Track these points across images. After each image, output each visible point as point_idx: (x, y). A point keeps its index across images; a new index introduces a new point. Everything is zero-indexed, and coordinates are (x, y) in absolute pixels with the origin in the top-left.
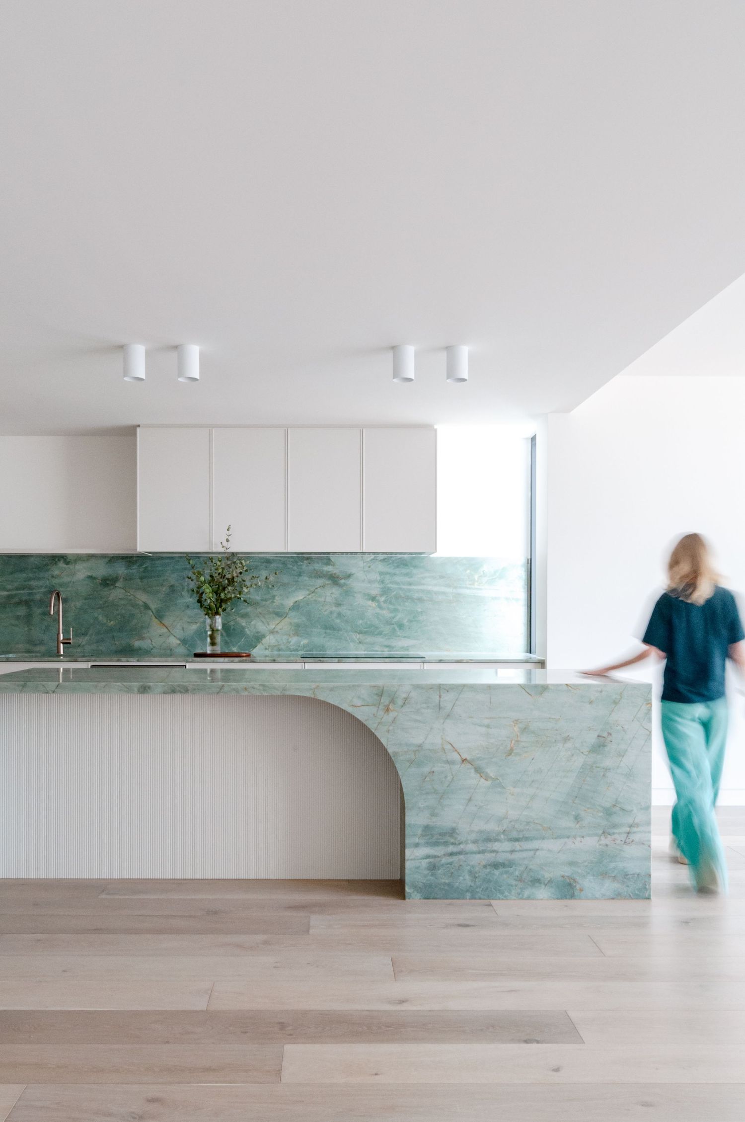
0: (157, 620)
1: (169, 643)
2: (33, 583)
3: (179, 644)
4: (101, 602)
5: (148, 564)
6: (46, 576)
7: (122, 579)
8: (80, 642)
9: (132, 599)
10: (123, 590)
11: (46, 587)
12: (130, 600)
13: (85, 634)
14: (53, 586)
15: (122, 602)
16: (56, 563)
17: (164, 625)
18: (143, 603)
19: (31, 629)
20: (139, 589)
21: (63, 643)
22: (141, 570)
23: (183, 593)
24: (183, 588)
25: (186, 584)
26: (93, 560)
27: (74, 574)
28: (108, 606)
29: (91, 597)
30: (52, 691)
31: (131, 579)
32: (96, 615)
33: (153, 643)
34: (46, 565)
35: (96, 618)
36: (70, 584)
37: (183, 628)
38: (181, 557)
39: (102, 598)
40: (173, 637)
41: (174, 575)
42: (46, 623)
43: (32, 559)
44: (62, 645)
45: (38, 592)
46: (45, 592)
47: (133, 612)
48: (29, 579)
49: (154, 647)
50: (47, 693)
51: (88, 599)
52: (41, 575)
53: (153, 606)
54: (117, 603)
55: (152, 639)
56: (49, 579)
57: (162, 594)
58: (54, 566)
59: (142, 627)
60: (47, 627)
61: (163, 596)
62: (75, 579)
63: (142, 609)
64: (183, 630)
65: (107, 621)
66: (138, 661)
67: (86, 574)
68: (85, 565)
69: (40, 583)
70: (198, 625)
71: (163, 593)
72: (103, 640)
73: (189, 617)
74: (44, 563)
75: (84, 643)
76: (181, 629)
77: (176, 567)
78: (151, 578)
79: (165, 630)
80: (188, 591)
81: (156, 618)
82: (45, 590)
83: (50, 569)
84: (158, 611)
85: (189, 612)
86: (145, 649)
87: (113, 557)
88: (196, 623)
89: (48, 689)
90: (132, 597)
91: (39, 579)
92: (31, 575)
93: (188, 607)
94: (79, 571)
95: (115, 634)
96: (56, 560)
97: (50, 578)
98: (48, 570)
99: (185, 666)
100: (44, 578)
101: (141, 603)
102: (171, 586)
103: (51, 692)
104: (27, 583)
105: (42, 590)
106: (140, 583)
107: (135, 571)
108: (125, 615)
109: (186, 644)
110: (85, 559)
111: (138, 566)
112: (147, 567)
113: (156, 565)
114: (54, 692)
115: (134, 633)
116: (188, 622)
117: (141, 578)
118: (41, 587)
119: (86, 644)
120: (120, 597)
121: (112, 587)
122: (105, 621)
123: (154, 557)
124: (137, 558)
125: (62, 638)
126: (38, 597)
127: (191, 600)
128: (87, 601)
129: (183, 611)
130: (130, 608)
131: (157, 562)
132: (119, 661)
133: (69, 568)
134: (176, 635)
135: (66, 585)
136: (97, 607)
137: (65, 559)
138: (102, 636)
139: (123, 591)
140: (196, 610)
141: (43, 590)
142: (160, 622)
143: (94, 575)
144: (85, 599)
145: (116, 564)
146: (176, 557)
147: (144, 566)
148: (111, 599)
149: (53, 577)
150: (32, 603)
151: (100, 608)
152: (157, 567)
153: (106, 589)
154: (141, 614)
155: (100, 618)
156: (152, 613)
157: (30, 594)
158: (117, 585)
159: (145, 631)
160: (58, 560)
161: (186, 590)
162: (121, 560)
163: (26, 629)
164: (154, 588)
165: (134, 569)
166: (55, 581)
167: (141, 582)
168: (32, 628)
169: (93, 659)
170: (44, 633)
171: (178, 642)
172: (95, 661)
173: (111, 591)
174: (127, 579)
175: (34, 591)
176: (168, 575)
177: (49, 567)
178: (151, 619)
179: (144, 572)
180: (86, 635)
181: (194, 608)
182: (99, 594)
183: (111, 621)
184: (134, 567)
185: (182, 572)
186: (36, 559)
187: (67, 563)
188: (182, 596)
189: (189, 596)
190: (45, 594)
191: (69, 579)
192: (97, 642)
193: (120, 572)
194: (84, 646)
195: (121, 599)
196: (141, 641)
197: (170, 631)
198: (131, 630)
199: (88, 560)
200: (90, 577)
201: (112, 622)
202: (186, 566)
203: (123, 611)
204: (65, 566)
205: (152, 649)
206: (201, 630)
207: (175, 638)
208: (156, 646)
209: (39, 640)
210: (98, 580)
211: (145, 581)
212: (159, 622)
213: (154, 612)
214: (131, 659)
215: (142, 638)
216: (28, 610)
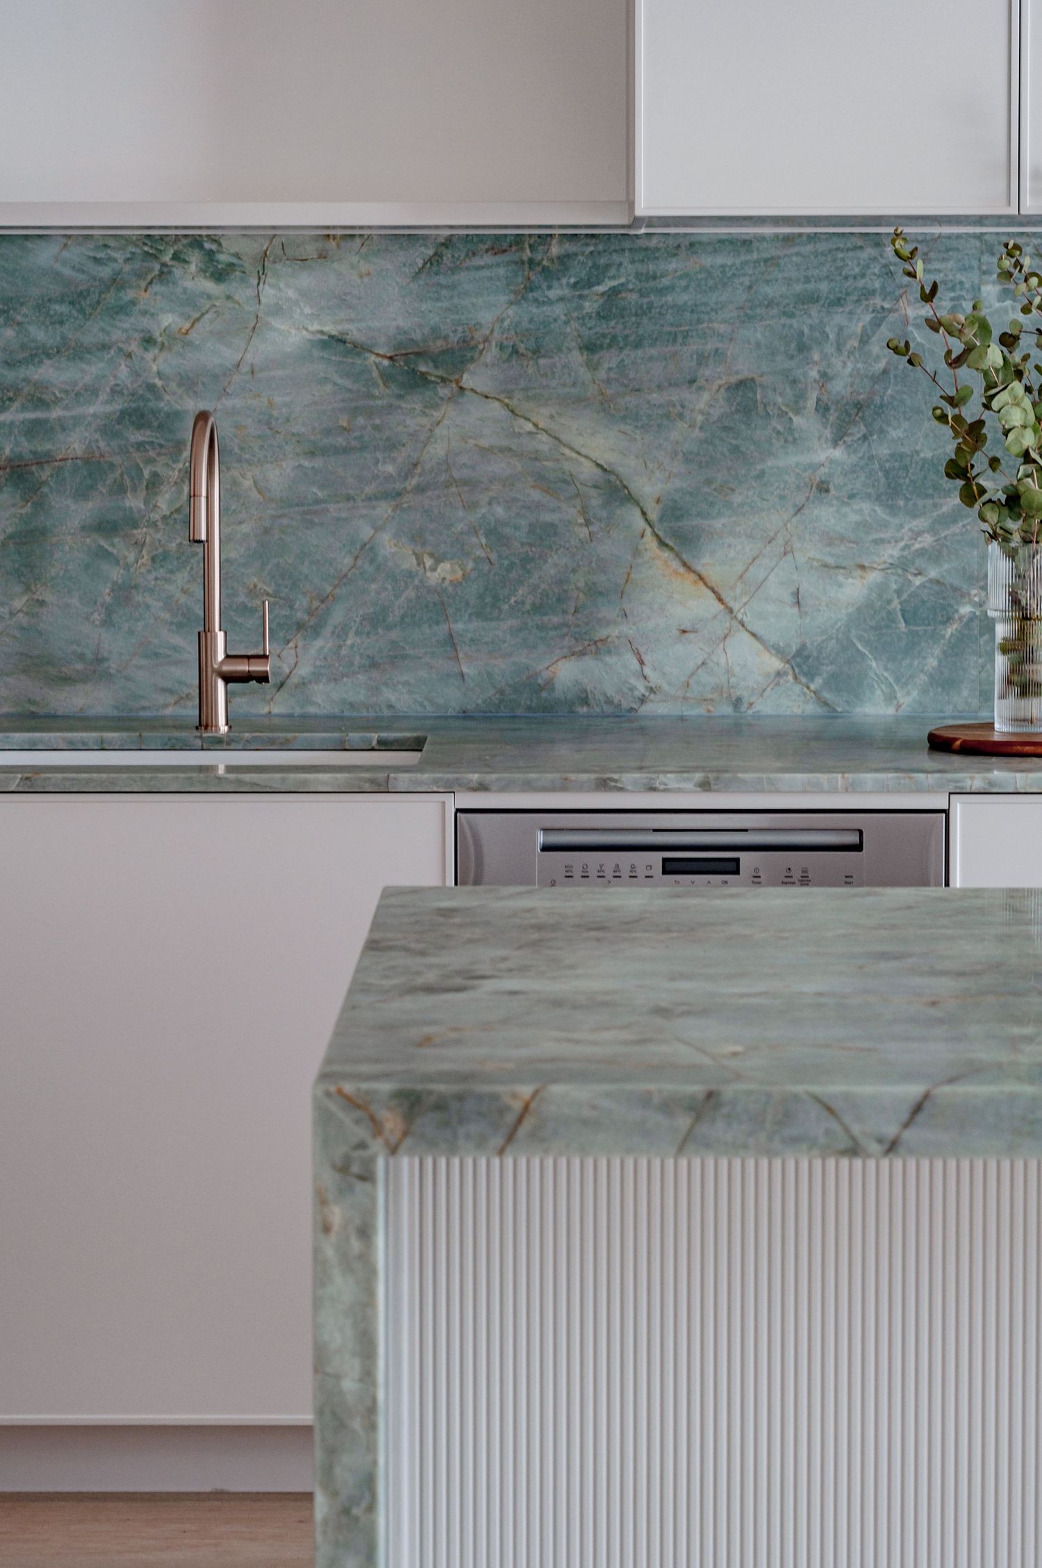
0: (666, 554)
1: (729, 671)
2: (46, 372)
3: (779, 674)
4: (390, 468)
5: (624, 273)
6: (116, 335)
7: (492, 354)
8: (287, 671)
9: (545, 448)
10: (497, 404)
11: (116, 391)
12: (536, 457)
13: (308, 628)
14: (151, 388)
15: (499, 466)
16: (164, 275)
17: (701, 578)
18: (598, 471)
19: (42, 603)
20: (580, 400)
21: (229, 678)
22: (589, 307)
23: (797, 420)
24: (801, 396)
25: (814, 374)
26: (355, 259)
27: (255, 327)
28: (420, 489)
29: (340, 441)
30: (880, 1141)
31: (537, 352)
32: (366, 532)
33: (647, 671)
34: (116, 282)
35: (367, 549)
36: (236, 378)
37: (797, 594)
38: (788, 240)
39: (392, 445)
40: (745, 636)
41: (756, 333)
42: (116, 574)
43: (45, 256)
44: (221, 684)
45: (77, 420)
46: (108, 416)
47: (547, 517)
48: (37, 354)
49: (651, 690)
50: (854, 1150)
51: (325, 451)
52: (93, 332)
53: (649, 487)
54: (466, 473)
55: (642, 650)
56: (129, 356)
57: (692, 426)
58: (156, 288)
59: (593, 592)
60: (124, 593)
61: (697, 433)
62: (261, 350)
63: (595, 501)
64: (798, 602)
65: (420, 562)
66: (705, 786)
67: (315, 327)
68: (306, 280)
69: (91, 370)
70: (874, 577)
71: (700, 418)
72: (396, 657)
73: (830, 539)
74: (105, 272)
75: (304, 670)
76: (790, 599)
77: (769, 291)
78: (638, 345)
79: (701, 605)
80: (822, 409)
81: (662, 544)
82: (108, 408)
83: (133, 303)
84: (673, 511)
85: (826, 515)
86: (609, 701)
87: (448, 243)
88: (862, 567)
89: (856, 1129)
90: (543, 443)
91: (78, 353)
92: (39, 334)
93: (823, 488)
94: (277, 310)
95: (459, 626)
96: (167, 258)
97: (133, 347)
98: (122, 309)
99: (946, 812)
100: (104, 347)
101: (587, 471)
102: (741, 384)
103: (875, 1148)
104: (23, 372)
105: (91, 410)
106: (584, 374)
107: (559, 310)
108: (507, 531)
109: (811, 675)
110: (311, 249)
111: (574, 286)
112: (614, 292)
113: (665, 282)
114: (892, 1147)
115: (556, 620)
116: (826, 566)
117: (590, 347)
118: (93, 391)
119: (316, 677)
120: (484, 443)
121: (444, 391)
122: (410, 563)
123: (653, 243)
124: (570, 247)
125: (221, 656)
126: (75, 443)
127: (838, 453)
128: (318, 463)
129: (799, 510)
130: (536, 495)
131: (673, 265)
132: (603, 785)
133: (229, 297)
134: (760, 632)
135: (220, 380)
136: (369, 490)
137: (211, 253)
138: (394, 635)
139: (496, 409)
140: (866, 506)
141: (98, 408)
142: (685, 564)
143: (355, 332)
144: (311, 454)
145: (462, 276)
146: (762, 238)
147: (601, 289)
148: (437, 450)
149: (148, 341)
150: (46, 474)
151: (385, 496)
152: (671, 288)
153: (414, 402)
154: (588, 523)
155: (387, 544)
156: (641, 523)
157: (34, 429)
158: (468, 380)
159: (606, 612)
160: (176, 257)
161: (811, 403)
162: (488, 259)
163: (18, 603)
164: (655, 397)
165: (550, 302)
166: (157, 363)
167: (593, 367)
168: (49, 597)
169: (475, 777)
170: (108, 623)
171: (776, 664)
172: (482, 787)
173: (437, 414)
174: (515, 351)
175: (56, 413)
176: (722, 328)
177: (129, 294)
178: (636, 553)
179: (602, 316)
180: (316, 631)
181: (852, 496)
182: (377, 428)
183: (438, 560)
184: (553, 294)
185: (792, 315)
186: (65, 254)
187: (220, 275)
188: (791, 438)
189: (828, 433)
190: (110, 429)
191: (228, 355)
192: (374, 665)
193: (486, 317)
194: (303, 684)
195: (485, 452)
196: (588, 662)
197: (731, 611)
198: (537, 609)
199: (323, 256)
200: (336, 342)
201: (445, 567)
202: (811, 286)
203: (499, 511)
204: (209, 286)
205: (643, 700)
206: (889, 602)
207: (756, 645)
208: (665, 687)
209: (81, 657)
210: (373, 358)
211: (610, 360)
212: (675, 564)
213: (653, 515)
214: (671, 780)
215: (596, 647)
216: (28, 509)
